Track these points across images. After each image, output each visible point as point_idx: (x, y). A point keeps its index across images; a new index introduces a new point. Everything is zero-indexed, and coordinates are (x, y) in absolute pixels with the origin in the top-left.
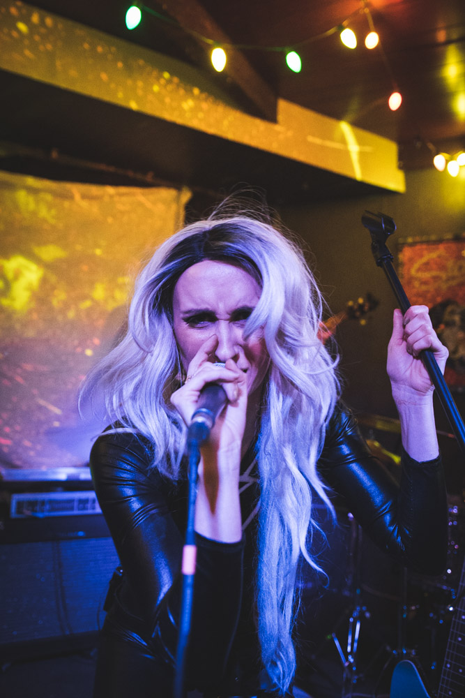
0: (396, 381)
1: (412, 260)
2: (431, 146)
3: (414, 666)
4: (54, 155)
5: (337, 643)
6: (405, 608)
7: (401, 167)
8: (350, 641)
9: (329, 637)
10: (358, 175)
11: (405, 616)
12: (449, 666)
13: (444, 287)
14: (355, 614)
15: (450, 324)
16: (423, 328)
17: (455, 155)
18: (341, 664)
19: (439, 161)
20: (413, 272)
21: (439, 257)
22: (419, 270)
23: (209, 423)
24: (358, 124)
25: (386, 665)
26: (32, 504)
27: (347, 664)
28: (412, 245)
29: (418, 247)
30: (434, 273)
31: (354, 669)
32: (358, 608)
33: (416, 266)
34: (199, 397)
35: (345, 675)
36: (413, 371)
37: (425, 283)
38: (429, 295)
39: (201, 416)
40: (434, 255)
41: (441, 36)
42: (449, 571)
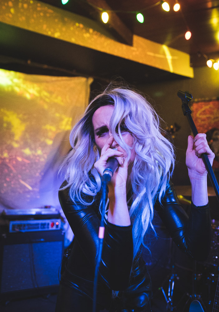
0: (190, 168)
1: (197, 110)
2: (205, 56)
3: (200, 303)
4: (29, 62)
5: (163, 292)
6: (195, 275)
7: (191, 66)
8: (169, 291)
9: (160, 289)
10: (171, 70)
11: (195, 279)
12: (216, 303)
13: (213, 122)
14: (172, 278)
15: (215, 140)
16: (203, 144)
17: (217, 60)
18: (166, 302)
19: (209, 63)
20: (198, 115)
21: (210, 108)
22: (200, 114)
23: (111, 175)
24: (171, 46)
25: (187, 302)
26: (19, 226)
27: (168, 302)
28: (197, 102)
29: (200, 104)
30: (208, 116)
31: (172, 304)
32: (173, 275)
33: (199, 112)
34: (106, 163)
35: (167, 307)
36: (198, 164)
37: (203, 120)
38: (205, 126)
39: (108, 171)
40: (207, 107)
41: (210, 5)
42: (217, 257)
